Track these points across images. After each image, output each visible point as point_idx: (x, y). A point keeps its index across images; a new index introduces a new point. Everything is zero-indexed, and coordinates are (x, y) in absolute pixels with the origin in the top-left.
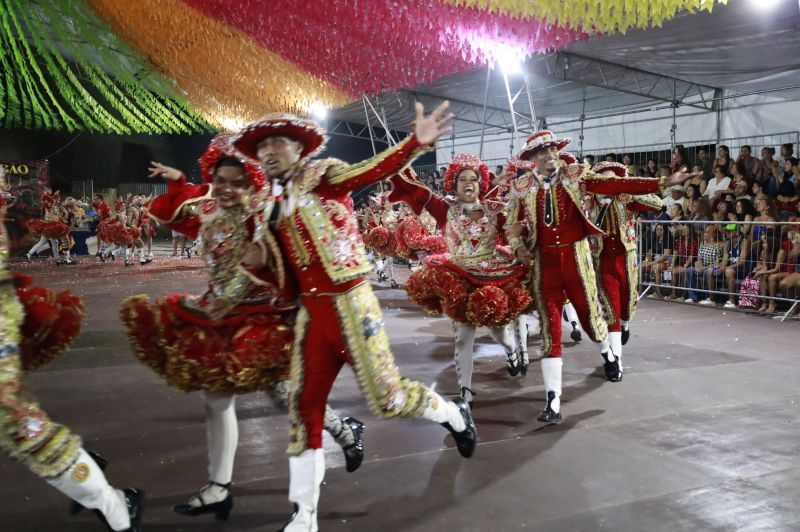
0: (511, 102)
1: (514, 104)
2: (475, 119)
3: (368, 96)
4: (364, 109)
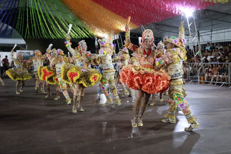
0: (189, 26)
2: (176, 32)
3: (143, 26)
4: (142, 29)
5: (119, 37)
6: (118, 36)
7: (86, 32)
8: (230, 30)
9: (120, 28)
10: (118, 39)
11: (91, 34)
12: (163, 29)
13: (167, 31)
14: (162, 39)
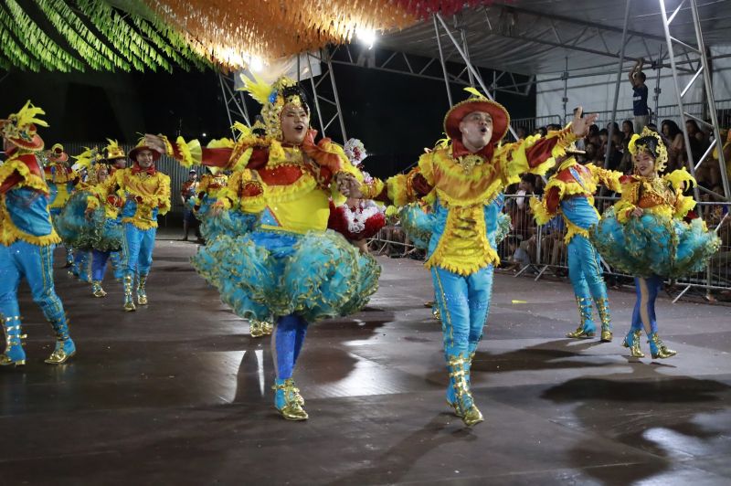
0: (667, 22)
1: (670, 26)
2: (602, 49)
3: (441, 15)
4: (434, 33)
5: (324, 67)
6: (316, 63)
7: (157, 40)
9: (326, 26)
10: (316, 79)
11: (184, 52)
12: (536, 34)
13: (556, 45)
14: (531, 80)
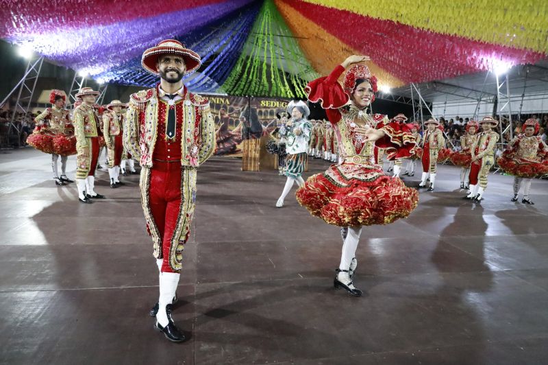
1: (500, 89)
3: (414, 84)
8: (546, 96)
14: (430, 104)
